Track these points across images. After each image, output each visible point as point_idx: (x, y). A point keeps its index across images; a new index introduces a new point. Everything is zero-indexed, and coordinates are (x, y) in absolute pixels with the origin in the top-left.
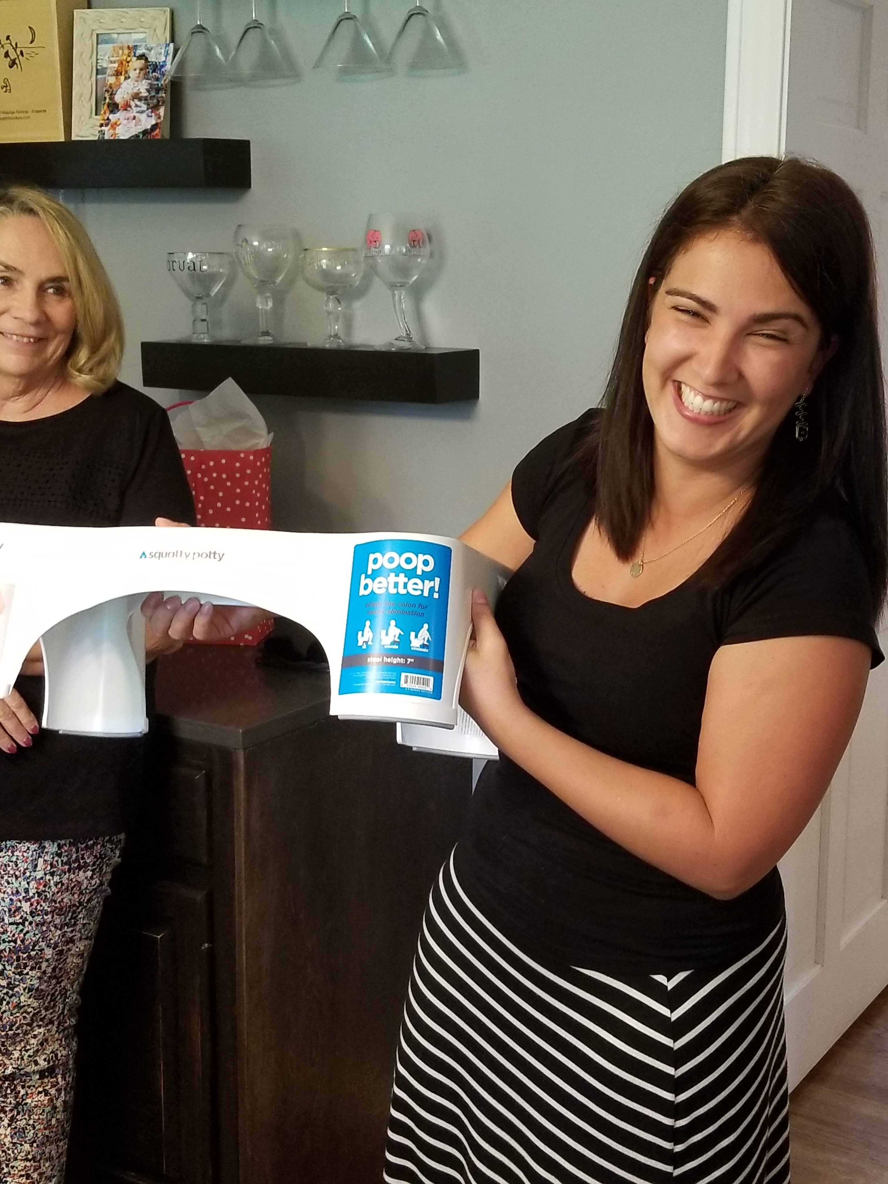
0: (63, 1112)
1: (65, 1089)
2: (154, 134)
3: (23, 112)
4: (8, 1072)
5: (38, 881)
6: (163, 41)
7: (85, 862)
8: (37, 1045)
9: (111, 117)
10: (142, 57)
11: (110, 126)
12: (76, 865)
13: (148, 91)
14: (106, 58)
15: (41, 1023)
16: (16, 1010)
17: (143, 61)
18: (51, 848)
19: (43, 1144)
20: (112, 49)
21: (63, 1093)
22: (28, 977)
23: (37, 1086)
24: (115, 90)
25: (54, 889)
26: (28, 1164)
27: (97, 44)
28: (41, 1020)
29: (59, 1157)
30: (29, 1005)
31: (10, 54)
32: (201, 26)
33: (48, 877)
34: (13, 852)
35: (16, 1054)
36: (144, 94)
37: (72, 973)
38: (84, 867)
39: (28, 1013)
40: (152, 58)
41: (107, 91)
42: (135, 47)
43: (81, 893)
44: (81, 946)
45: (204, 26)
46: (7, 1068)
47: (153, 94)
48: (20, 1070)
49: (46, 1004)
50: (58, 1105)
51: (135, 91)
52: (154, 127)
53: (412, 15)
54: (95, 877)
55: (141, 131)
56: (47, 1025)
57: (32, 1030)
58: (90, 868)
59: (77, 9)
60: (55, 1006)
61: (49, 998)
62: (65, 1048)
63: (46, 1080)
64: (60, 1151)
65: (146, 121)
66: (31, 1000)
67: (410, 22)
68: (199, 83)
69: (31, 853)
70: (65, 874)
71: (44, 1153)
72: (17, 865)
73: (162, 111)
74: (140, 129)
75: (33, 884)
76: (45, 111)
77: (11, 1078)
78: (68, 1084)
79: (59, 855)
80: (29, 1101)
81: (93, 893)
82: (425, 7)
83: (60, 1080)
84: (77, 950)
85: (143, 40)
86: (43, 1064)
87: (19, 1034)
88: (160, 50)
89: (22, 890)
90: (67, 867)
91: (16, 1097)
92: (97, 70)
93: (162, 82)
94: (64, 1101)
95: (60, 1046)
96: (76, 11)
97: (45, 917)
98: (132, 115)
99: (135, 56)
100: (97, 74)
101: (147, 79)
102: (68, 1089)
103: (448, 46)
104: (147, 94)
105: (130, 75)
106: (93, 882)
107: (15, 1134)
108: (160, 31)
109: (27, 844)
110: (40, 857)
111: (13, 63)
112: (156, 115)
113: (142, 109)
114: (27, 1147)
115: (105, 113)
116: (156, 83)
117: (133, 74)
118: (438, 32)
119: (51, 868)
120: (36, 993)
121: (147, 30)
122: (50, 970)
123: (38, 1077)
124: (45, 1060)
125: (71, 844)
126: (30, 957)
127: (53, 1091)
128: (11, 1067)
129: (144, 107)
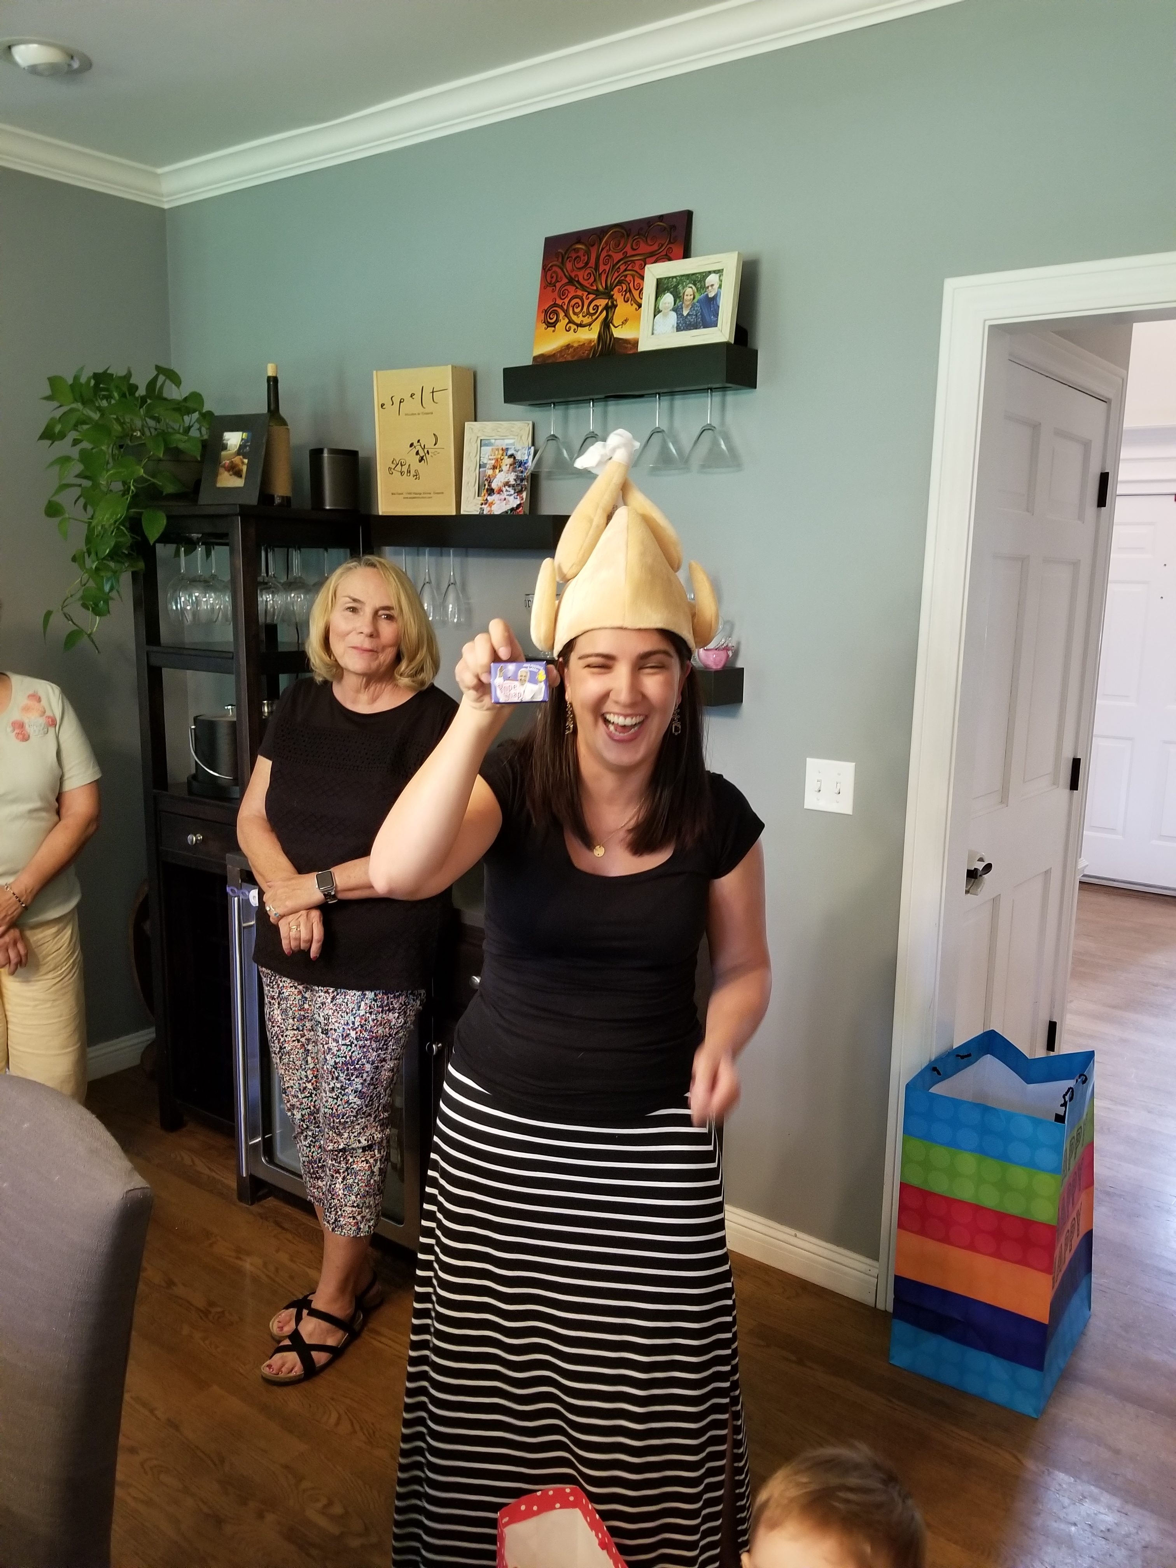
0: (379, 1175)
1: (381, 1160)
2: (518, 511)
3: (428, 493)
4: (341, 1147)
5: (361, 1017)
6: (526, 445)
7: (393, 1007)
8: (360, 1129)
9: (489, 498)
10: (511, 456)
11: (488, 505)
12: (387, 1008)
13: (515, 480)
14: (487, 456)
15: (363, 1116)
16: (347, 1105)
17: (512, 459)
18: (370, 995)
19: (364, 1196)
20: (491, 450)
21: (379, 1162)
22: (354, 1082)
23: (361, 1156)
24: (492, 479)
25: (371, 1023)
26: (354, 1209)
27: (481, 446)
28: (364, 1113)
29: (376, 1206)
30: (354, 1103)
31: (419, 452)
32: (553, 435)
33: (368, 1015)
34: (345, 996)
35: (346, 1135)
36: (512, 482)
37: (385, 1082)
38: (392, 1010)
39: (354, 1109)
40: (519, 457)
41: (487, 480)
42: (507, 449)
43: (391, 1028)
44: (390, 1064)
45: (556, 435)
46: (340, 1145)
47: (518, 482)
48: (349, 1146)
49: (367, 1103)
50: (375, 1170)
51: (506, 480)
52: (519, 506)
53: (704, 430)
54: (400, 1017)
55: (509, 508)
56: (367, 1117)
57: (357, 1120)
58: (397, 1011)
59: (468, 421)
60: (372, 1104)
61: (369, 1098)
62: (380, 1133)
63: (367, 1153)
64: (377, 1202)
65: (513, 501)
66: (357, 1098)
67: (703, 434)
68: (550, 475)
69: (356, 997)
70: (379, 1013)
71: (365, 1202)
72: (347, 1005)
73: (524, 495)
74: (509, 507)
75: (358, 1019)
76: (443, 493)
77: (344, 1150)
78: (382, 1157)
79: (376, 1001)
80: (355, 1166)
81: (399, 1029)
82: (713, 424)
83: (376, 1153)
84: (389, 1067)
85: (513, 444)
86: (364, 1143)
87: (347, 1122)
88: (524, 452)
89: (350, 1023)
90: (381, 1009)
91: (347, 1163)
92: (480, 465)
93: (525, 474)
94: (379, 1168)
95: (376, 1131)
96: (466, 424)
97: (366, 1042)
98: (503, 497)
99: (506, 455)
100: (480, 468)
101: (515, 472)
102: (383, 1160)
103: (728, 451)
104: (514, 482)
105: (503, 469)
106: (399, 1021)
107: (346, 1188)
108: (524, 438)
109: (354, 992)
110: (362, 1000)
111: (421, 459)
112: (520, 497)
113: (510, 493)
114: (353, 1197)
115: (484, 495)
116: (521, 474)
117: (505, 468)
118: (722, 443)
119: (370, 1009)
120: (360, 1094)
121: (516, 437)
122: (369, 1078)
123: (361, 1151)
124: (365, 1140)
125: (383, 993)
126: (355, 1069)
127: (372, 1161)
128: (342, 1144)
129: (512, 492)
